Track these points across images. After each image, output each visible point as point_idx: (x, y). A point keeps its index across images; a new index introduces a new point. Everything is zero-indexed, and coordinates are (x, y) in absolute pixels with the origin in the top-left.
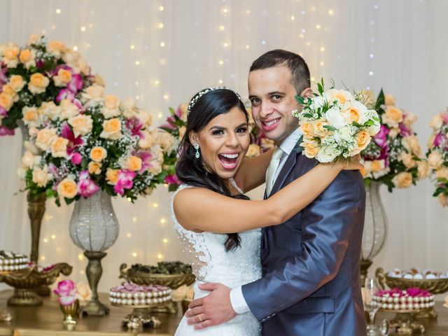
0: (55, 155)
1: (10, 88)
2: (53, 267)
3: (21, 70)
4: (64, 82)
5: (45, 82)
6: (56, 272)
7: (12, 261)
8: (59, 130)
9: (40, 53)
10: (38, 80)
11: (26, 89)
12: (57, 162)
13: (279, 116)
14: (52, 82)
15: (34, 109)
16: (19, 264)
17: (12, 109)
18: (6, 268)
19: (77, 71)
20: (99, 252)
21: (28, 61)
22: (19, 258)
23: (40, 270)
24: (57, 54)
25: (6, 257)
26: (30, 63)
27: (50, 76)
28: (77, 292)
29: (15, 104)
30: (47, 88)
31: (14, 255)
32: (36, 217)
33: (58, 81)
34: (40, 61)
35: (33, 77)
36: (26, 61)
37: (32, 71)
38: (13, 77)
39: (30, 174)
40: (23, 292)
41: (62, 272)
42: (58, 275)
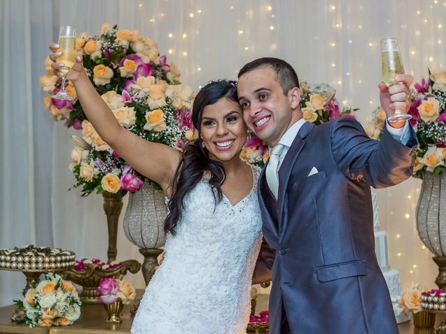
0: (98, 149)
2: (120, 264)
4: (129, 73)
5: (109, 73)
6: (123, 269)
9: (107, 44)
10: (102, 71)
13: (268, 114)
14: (116, 73)
18: (59, 265)
19: (146, 60)
20: (154, 249)
21: (93, 52)
23: (105, 267)
24: (125, 43)
26: (96, 54)
27: (115, 67)
28: (119, 290)
30: (112, 80)
32: (112, 213)
33: (124, 72)
34: (107, 51)
35: (96, 69)
36: (91, 52)
37: (98, 62)
39: (78, 169)
40: (90, 290)
41: (129, 269)
42: (125, 273)
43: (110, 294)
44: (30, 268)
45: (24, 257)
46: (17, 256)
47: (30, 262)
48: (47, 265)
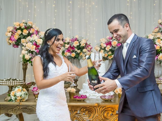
0: (32, 50)
1: (18, 34)
2: (30, 83)
3: (20, 28)
4: (32, 32)
5: (27, 32)
6: (31, 84)
7: (19, 82)
8: (33, 43)
9: (25, 25)
10: (25, 31)
11: (22, 34)
12: (32, 52)
14: (29, 32)
15: (24, 39)
16: (21, 83)
17: (18, 40)
19: (36, 30)
21: (22, 26)
22: (21, 81)
23: (26, 84)
24: (30, 25)
25: (17, 81)
26: (23, 27)
27: (29, 30)
29: (19, 38)
31: (19, 80)
32: (25, 69)
33: (31, 32)
34: (26, 27)
35: (24, 31)
37: (24, 29)
38: (18, 31)
39: (24, 56)
41: (33, 84)
42: (32, 85)
43: (36, 91)
44: (12, 85)
45: (10, 81)
46: (8, 81)
47: (12, 83)
48: (17, 84)
